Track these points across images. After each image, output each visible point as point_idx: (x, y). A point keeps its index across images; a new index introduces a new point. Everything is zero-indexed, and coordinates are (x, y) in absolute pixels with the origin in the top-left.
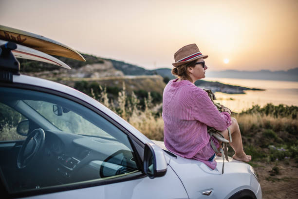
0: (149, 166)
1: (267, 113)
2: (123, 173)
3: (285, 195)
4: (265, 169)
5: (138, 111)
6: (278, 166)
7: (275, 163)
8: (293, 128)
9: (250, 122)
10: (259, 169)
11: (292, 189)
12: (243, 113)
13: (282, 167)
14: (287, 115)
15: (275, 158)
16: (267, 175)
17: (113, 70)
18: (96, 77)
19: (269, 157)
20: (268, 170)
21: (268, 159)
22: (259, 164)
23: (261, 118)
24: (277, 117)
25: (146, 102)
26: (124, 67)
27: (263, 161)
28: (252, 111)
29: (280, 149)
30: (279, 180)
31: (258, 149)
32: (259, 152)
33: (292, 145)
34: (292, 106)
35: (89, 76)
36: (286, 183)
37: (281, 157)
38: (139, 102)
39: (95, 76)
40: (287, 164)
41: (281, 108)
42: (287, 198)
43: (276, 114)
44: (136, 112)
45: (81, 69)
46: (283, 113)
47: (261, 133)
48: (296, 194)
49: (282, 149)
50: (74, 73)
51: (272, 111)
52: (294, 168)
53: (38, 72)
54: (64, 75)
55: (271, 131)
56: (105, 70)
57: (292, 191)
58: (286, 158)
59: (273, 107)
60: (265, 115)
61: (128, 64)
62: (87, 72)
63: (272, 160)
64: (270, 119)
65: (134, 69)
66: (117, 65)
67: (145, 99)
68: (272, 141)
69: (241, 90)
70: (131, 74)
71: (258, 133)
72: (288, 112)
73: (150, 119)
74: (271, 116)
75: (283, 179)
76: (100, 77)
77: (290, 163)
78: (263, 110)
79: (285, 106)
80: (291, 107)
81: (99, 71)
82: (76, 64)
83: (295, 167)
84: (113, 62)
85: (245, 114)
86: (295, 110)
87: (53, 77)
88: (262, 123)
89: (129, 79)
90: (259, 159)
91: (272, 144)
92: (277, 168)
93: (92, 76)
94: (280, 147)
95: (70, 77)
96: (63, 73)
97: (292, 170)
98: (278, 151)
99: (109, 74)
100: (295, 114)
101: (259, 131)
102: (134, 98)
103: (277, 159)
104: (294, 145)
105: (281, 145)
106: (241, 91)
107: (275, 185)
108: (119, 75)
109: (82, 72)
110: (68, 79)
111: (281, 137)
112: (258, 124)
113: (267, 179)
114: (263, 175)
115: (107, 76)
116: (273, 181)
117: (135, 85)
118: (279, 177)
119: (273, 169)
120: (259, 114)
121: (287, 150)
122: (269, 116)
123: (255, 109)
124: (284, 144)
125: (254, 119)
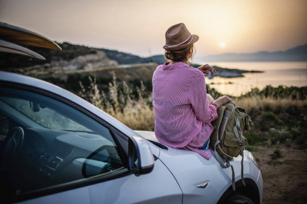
0: (135, 161)
1: (266, 95)
2: (109, 171)
3: (287, 178)
4: (266, 153)
5: (131, 101)
6: (279, 149)
7: (277, 145)
8: (293, 109)
9: (249, 105)
10: (260, 153)
11: (294, 172)
12: (242, 97)
13: (283, 150)
14: (286, 96)
15: (276, 141)
16: (268, 159)
17: (107, 60)
18: (90, 68)
19: (270, 140)
20: (269, 154)
21: (269, 142)
22: (260, 148)
23: (260, 100)
24: (277, 98)
25: (138, 91)
26: (118, 56)
27: (264, 145)
28: (251, 94)
29: (281, 131)
30: (281, 163)
31: (259, 133)
32: (260, 135)
33: (293, 126)
34: (292, 87)
35: (82, 68)
36: (288, 166)
37: (282, 140)
38: (131, 91)
39: (88, 67)
40: (289, 146)
41: (280, 90)
42: (289, 181)
43: (275, 96)
44: (130, 102)
45: (73, 61)
46: (283, 94)
47: (261, 116)
48: (299, 176)
49: (283, 131)
50: (66, 66)
51: (272, 93)
52: (296, 150)
53: (29, 66)
54: (56, 68)
55: (271, 113)
56: (98, 61)
57: (294, 173)
58: (287, 140)
59: (272, 88)
60: (264, 97)
61: (121, 53)
62: (80, 63)
63: (274, 143)
64: (270, 101)
65: (128, 58)
66: (111, 54)
67: (138, 88)
68: (272, 124)
69: (239, 73)
70: (126, 63)
71: (258, 116)
72: (288, 92)
73: (145, 108)
74: (270, 98)
75: (285, 163)
76: (94, 68)
77: (291, 144)
78: (262, 92)
79: (284, 87)
80: (290, 88)
81: (92, 62)
82: (68, 56)
83: (297, 148)
84: (106, 51)
85: (244, 98)
86: (295, 90)
87: (44, 71)
88: (262, 106)
89: (123, 69)
90: (260, 143)
91: (272, 127)
92: (279, 151)
93: (85, 68)
94: (280, 129)
95: (62, 70)
96: (55, 66)
97: (293, 152)
98: (278, 133)
99: (103, 65)
100: (294, 94)
101: (259, 114)
102: (126, 88)
103: (278, 142)
104: (295, 126)
105: (282, 127)
106: (239, 75)
107: (276, 168)
108: (113, 65)
109: (74, 64)
110: (61, 72)
111: (281, 119)
112: (257, 107)
113: (269, 163)
114: (265, 159)
115: (101, 67)
116: (275, 165)
117: (130, 74)
118: (281, 160)
119: (275, 152)
120: (258, 97)
121: (288, 132)
122: (268, 98)
123: (254, 92)
124: (284, 126)
125: (254, 102)
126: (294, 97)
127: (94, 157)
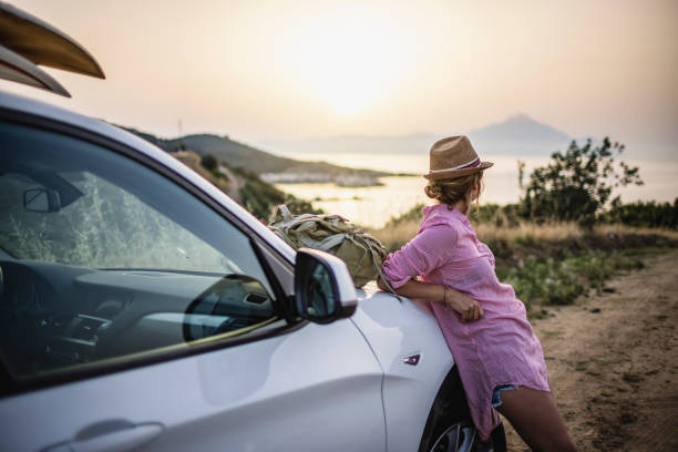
126: (499, 223)
127: (198, 308)
